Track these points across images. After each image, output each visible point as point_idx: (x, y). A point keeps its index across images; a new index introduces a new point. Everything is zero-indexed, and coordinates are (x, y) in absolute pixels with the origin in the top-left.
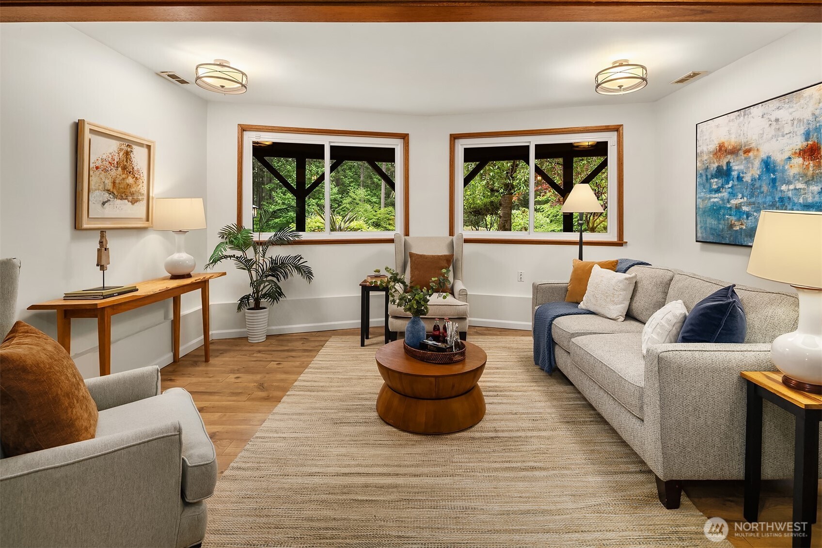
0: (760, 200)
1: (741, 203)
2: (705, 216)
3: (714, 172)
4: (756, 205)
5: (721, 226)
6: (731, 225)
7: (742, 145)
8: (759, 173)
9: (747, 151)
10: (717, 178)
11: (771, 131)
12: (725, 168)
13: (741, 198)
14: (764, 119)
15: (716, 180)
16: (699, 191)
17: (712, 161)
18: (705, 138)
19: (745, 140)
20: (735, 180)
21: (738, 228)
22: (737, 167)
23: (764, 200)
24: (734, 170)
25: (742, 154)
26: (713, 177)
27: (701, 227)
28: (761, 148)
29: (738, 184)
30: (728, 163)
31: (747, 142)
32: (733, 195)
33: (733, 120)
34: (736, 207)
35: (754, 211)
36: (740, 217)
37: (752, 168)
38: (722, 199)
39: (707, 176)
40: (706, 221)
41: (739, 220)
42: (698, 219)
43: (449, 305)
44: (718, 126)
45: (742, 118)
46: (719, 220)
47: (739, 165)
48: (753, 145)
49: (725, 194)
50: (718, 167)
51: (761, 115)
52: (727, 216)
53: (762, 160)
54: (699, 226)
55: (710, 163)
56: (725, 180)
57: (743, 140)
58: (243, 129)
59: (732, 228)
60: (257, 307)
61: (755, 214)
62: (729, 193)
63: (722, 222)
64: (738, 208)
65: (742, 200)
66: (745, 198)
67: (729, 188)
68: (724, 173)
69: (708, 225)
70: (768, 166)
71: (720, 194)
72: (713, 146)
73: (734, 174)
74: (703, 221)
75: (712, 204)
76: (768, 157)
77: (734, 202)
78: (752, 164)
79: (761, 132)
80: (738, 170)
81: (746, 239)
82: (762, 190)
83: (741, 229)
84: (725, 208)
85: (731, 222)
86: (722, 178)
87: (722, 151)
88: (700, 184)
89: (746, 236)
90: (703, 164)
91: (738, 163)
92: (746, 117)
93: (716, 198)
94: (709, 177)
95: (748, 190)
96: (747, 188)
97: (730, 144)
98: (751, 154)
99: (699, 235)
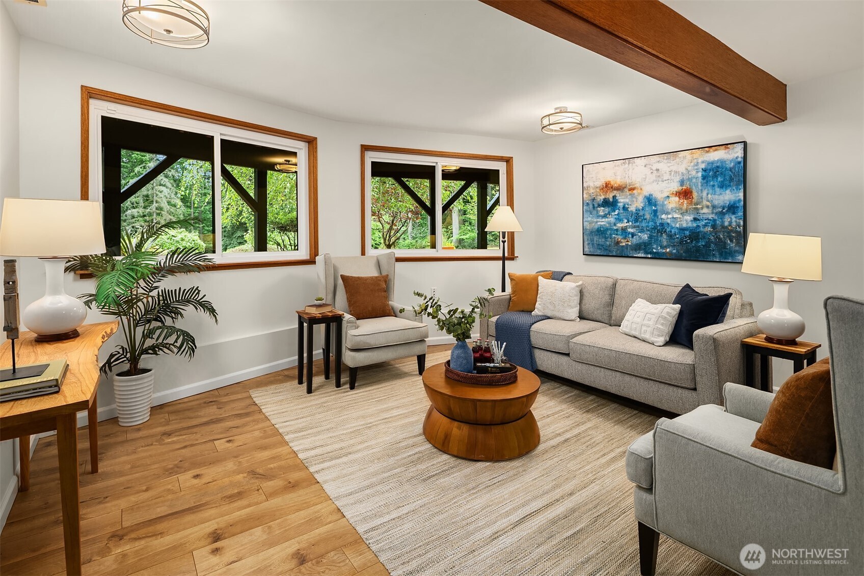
0: (644, 224)
1: (626, 226)
2: (592, 235)
3: (601, 203)
4: (640, 228)
5: (608, 243)
6: (618, 242)
7: (627, 185)
8: (642, 205)
9: (632, 189)
10: (603, 207)
11: (653, 177)
12: (611, 200)
13: (627, 223)
14: (646, 168)
15: (602, 208)
16: (585, 216)
17: (599, 194)
18: (591, 176)
19: (630, 181)
20: (621, 209)
21: (624, 244)
22: (622, 200)
23: (647, 224)
24: (620, 202)
25: (627, 191)
26: (599, 206)
27: (589, 244)
28: (644, 188)
29: (623, 213)
30: (614, 197)
31: (632, 183)
32: (619, 220)
33: (618, 165)
34: (622, 229)
35: (639, 232)
36: (626, 236)
37: (636, 201)
38: (609, 223)
39: (593, 205)
40: (593, 239)
41: (625, 238)
42: (586, 238)
43: (412, 328)
44: (604, 169)
45: (627, 165)
46: (606, 238)
47: (624, 198)
48: (637, 185)
49: (611, 219)
50: (605, 199)
51: (644, 165)
52: (613, 236)
53: (645, 197)
54: (586, 243)
55: (597, 195)
56: (611, 209)
57: (628, 181)
58: (89, 94)
59: (619, 244)
60: (135, 370)
61: (639, 234)
62: (616, 218)
63: (609, 239)
64: (624, 230)
65: (628, 224)
66: (630, 223)
67: (615, 215)
68: (610, 204)
69: (595, 242)
70: (650, 200)
71: (606, 219)
72: (600, 183)
73: (620, 205)
74: (591, 239)
75: (599, 226)
76: (650, 195)
77: (620, 225)
78: (636, 198)
79: (644, 177)
80: (623, 202)
81: (631, 252)
82: (645, 217)
83: (627, 245)
84: (611, 229)
85: (618, 239)
86: (609, 207)
87: (607, 187)
88: (587, 211)
89: (632, 250)
90: (590, 196)
91: (623, 197)
92: (630, 165)
93: (603, 222)
94: (596, 206)
95: (633, 217)
96: (632, 216)
97: (616, 183)
98: (635, 192)
99: (586, 249)
